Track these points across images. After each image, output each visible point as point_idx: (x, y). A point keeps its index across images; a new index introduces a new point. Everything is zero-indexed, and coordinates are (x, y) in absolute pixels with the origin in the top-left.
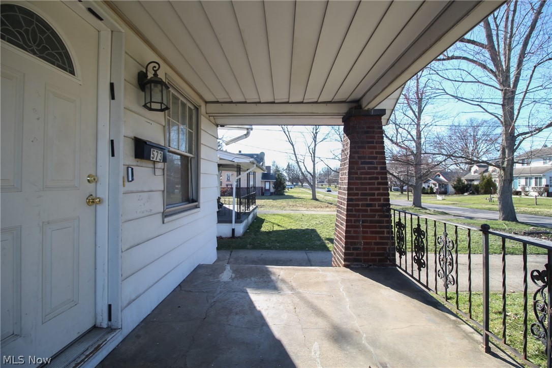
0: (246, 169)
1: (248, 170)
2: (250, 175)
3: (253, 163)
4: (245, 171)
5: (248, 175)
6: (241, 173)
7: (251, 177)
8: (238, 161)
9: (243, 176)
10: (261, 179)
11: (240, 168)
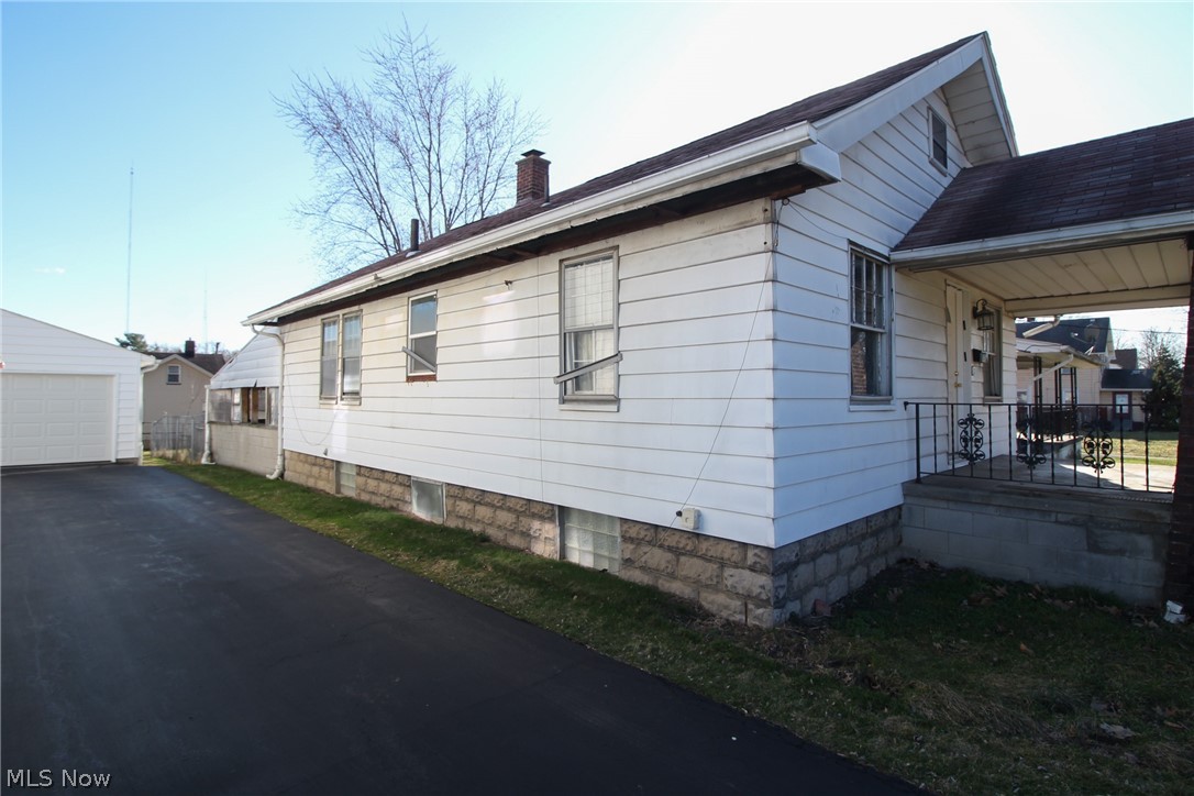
0: (1053, 362)
1: (1056, 364)
2: (1063, 377)
3: (1068, 353)
4: (1050, 366)
5: (1058, 375)
6: (1043, 370)
7: (1066, 380)
8: (1036, 351)
9: (1048, 376)
10: (1098, 386)
11: (1040, 361)
